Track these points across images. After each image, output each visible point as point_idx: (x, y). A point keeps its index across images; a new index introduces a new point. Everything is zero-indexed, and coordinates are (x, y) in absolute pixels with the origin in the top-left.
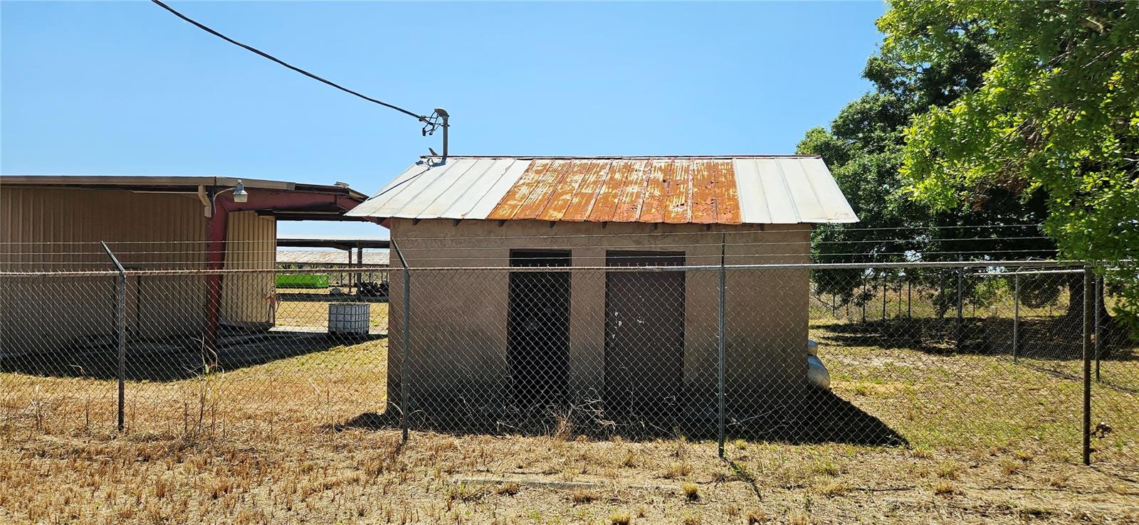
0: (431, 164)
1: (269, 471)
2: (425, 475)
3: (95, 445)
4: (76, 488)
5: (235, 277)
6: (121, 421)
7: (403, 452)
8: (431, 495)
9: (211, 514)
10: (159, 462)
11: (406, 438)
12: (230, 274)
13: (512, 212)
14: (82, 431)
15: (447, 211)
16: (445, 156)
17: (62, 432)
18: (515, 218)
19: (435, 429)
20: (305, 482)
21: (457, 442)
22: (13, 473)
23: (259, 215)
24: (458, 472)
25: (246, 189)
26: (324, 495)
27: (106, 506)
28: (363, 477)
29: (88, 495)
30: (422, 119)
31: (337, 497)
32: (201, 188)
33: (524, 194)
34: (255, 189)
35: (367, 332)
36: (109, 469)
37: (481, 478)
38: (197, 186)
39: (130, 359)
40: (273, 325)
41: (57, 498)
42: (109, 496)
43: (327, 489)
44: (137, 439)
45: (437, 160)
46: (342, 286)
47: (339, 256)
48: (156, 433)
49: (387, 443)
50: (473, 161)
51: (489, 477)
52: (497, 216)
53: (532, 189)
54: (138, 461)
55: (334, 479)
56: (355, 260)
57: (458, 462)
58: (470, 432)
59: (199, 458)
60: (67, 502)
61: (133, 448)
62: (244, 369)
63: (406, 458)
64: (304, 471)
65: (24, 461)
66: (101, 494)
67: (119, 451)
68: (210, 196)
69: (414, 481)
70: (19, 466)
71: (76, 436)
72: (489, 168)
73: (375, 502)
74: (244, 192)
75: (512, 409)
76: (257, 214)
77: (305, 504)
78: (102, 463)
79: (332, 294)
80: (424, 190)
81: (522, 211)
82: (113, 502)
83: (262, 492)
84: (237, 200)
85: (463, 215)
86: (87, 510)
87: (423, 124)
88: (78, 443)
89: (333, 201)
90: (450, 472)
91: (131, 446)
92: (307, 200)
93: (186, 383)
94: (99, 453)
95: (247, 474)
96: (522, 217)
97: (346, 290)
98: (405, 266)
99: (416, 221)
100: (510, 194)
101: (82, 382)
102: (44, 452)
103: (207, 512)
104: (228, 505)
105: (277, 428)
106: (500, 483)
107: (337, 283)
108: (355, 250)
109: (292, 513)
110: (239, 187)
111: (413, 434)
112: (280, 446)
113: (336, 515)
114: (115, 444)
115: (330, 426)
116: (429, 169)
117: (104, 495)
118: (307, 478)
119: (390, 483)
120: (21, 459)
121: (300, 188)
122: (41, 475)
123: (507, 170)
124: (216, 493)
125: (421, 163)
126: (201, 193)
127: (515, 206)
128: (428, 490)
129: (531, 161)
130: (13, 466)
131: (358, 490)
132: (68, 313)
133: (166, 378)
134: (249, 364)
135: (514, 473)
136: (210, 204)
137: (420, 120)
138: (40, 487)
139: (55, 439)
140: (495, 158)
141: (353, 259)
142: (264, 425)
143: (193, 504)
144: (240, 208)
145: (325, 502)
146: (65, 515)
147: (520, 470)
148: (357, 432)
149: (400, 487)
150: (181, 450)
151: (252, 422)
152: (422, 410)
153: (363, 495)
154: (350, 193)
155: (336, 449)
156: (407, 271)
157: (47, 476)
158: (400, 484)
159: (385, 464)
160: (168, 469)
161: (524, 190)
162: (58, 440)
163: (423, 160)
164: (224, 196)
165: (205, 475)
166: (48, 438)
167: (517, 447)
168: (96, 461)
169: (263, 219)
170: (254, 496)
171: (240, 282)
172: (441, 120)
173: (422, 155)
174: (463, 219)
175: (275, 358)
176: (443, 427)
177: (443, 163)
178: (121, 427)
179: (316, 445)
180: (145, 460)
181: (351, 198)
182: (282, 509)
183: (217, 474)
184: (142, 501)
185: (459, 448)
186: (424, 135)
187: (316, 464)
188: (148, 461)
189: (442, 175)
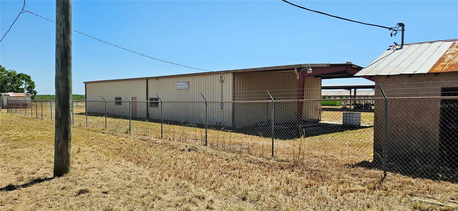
0: (395, 49)
1: (326, 180)
2: (398, 194)
3: (265, 161)
4: (261, 176)
5: (308, 102)
6: (273, 153)
7: (385, 182)
8: (402, 205)
9: (306, 194)
10: (286, 170)
11: (385, 175)
12: (306, 101)
13: (443, 69)
14: (261, 156)
15: (404, 70)
16: (402, 44)
17: (256, 155)
18: (445, 71)
19: (401, 173)
20: (341, 187)
21: (413, 181)
22: (243, 167)
23: (315, 77)
24: (415, 196)
25: (312, 68)
26: (350, 195)
27: (271, 184)
28: (367, 190)
29: (265, 179)
30: (390, 29)
31: (356, 197)
32: (296, 69)
33: (450, 59)
34: (315, 68)
35: (360, 125)
36: (271, 170)
37: (430, 201)
38: (294, 68)
39: (275, 132)
40: (320, 120)
41: (256, 178)
42: (271, 181)
43: (351, 192)
44: (278, 161)
45: (398, 47)
46: (346, 105)
47: (346, 93)
48: (284, 159)
49: (376, 176)
50: (418, 45)
51: (435, 201)
52: (434, 71)
53: (455, 56)
54: (279, 169)
55: (354, 189)
56: (353, 94)
57: (415, 191)
58: (420, 176)
59: (299, 171)
60: (259, 180)
61: (277, 164)
62: (311, 137)
63: (387, 184)
64: (340, 182)
65: (246, 164)
66: (269, 179)
67: (273, 164)
68: (299, 72)
69: (392, 196)
70: (244, 165)
71: (259, 157)
72: (428, 48)
73: (374, 203)
74: (311, 69)
75: (446, 168)
76: (314, 77)
77: (342, 197)
78: (268, 168)
79: (342, 108)
80: (392, 61)
81: (449, 68)
82: (273, 183)
83: (324, 188)
84: (308, 72)
85: (414, 72)
86: (265, 184)
87: (391, 31)
88: (260, 159)
89: (345, 70)
90: (411, 195)
91: (276, 163)
92: (334, 70)
93: (291, 141)
94: (267, 164)
95: (318, 180)
96: (449, 70)
97: (349, 107)
98: (385, 97)
99: (388, 76)
100: (441, 60)
101: (259, 138)
102: (251, 161)
103: (304, 193)
104: (312, 192)
105: (327, 163)
106: (442, 206)
107: (345, 104)
108: (353, 90)
109: (337, 200)
110: (309, 67)
111: (389, 174)
112: (329, 171)
113: (357, 205)
114: (271, 161)
115: (349, 165)
116: (394, 52)
117: (270, 180)
118: (342, 186)
119: (380, 195)
120: (245, 163)
121: (332, 65)
122: (251, 169)
123: (438, 48)
124: (307, 186)
125: (390, 49)
126: (296, 70)
127: (445, 66)
128: (400, 201)
129: (453, 41)
130: (243, 165)
131: (365, 196)
132: (257, 115)
133: (284, 139)
134: (312, 135)
135: (449, 201)
136: (299, 75)
137: (390, 30)
138: (251, 174)
139: (254, 157)
140: (431, 42)
141: (352, 94)
142: (322, 161)
143: (299, 189)
144: (309, 75)
145: (351, 198)
146: (259, 185)
147: (452, 201)
148: (361, 169)
149: (386, 198)
150: (293, 167)
151: (317, 159)
152: (394, 163)
153: (368, 198)
154: (353, 66)
155: (353, 175)
156: (386, 99)
157: (252, 170)
158: (385, 196)
159: (377, 186)
160: (289, 173)
161: (450, 57)
162: (255, 158)
163: (391, 48)
164: (304, 72)
165: (302, 178)
166: (252, 157)
167: (449, 188)
168: (266, 167)
169: (317, 79)
170: (321, 190)
171: (310, 104)
172: (400, 28)
173: (390, 46)
174: (414, 74)
175: (323, 134)
176: (405, 173)
177: (401, 48)
178: (273, 156)
179: (344, 172)
180: (281, 169)
181: (353, 68)
182: (333, 197)
183: (306, 178)
184: (282, 184)
185: (415, 184)
186: (391, 36)
187: (345, 180)
188: (282, 169)
189: (401, 54)
